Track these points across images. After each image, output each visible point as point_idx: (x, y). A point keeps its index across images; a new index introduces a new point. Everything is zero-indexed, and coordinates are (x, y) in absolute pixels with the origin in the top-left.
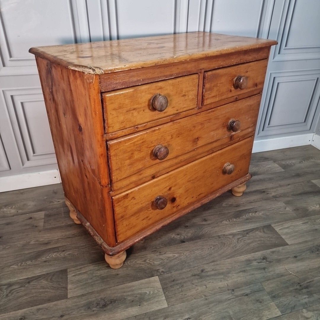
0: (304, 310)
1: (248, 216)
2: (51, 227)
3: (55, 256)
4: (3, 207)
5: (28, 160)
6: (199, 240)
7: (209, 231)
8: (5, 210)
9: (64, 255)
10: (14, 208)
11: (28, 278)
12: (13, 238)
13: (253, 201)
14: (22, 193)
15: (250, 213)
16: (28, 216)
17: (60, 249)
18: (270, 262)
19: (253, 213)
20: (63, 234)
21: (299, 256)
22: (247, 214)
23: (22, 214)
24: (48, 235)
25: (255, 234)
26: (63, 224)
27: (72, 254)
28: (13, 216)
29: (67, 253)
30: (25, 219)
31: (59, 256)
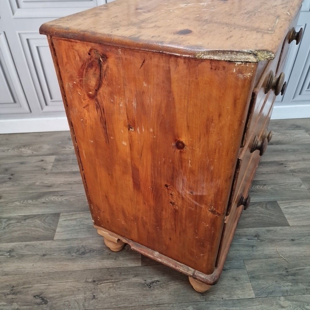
0: (282, 298)
1: (254, 188)
2: (57, 171)
3: (53, 199)
4: (22, 147)
5: (46, 104)
8: (23, 149)
9: (62, 200)
10: (31, 150)
11: (25, 216)
12: (23, 177)
13: (266, 173)
14: (41, 136)
15: (258, 185)
16: (41, 158)
17: (60, 193)
18: (262, 241)
19: (262, 185)
20: (66, 179)
21: (298, 239)
22: (254, 186)
23: (35, 156)
24: (53, 179)
25: (255, 208)
26: (68, 171)
27: (69, 200)
28: (28, 157)
29: (65, 198)
30: (38, 160)
31: (57, 200)
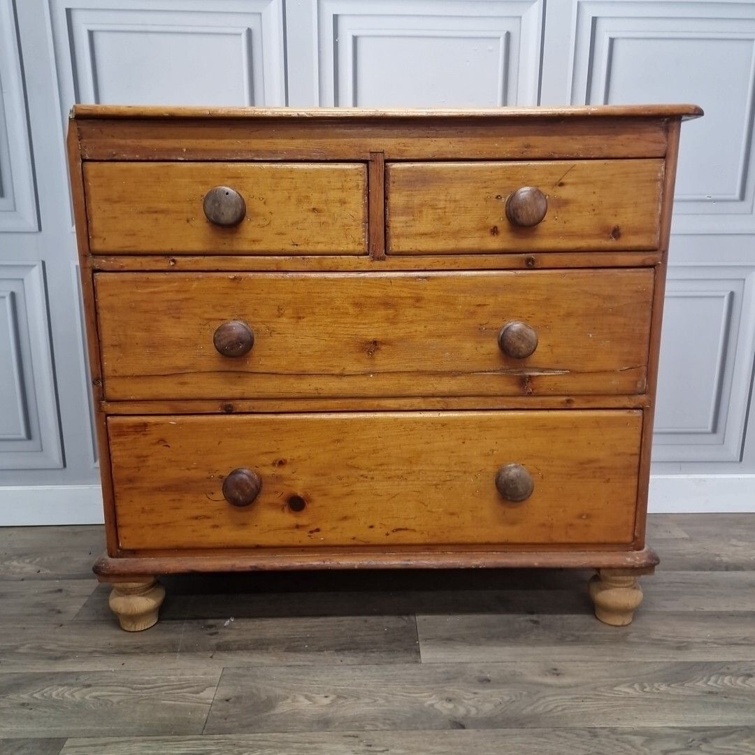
1: (716, 682)
3: (58, 695)
4: (15, 557)
6: (515, 731)
7: (560, 709)
8: (14, 563)
9: (83, 698)
10: (36, 564)
13: (743, 642)
14: (76, 534)
15: (725, 674)
16: (57, 584)
17: (82, 679)
19: (738, 676)
20: (114, 641)
22: (713, 678)
23: (44, 579)
24: (75, 638)
25: (736, 746)
27: (106, 698)
29: (94, 694)
30: (46, 590)
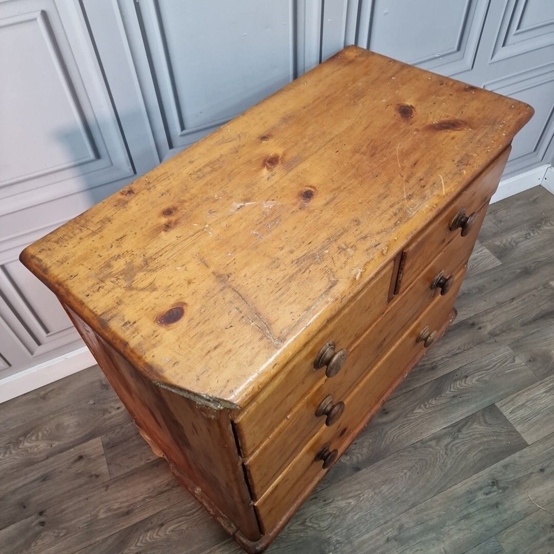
1: (454, 388)
2: (122, 472)
3: (150, 539)
4: (21, 439)
5: (39, 344)
6: (382, 462)
7: (396, 437)
8: (27, 444)
9: (165, 534)
10: (43, 438)
12: (64, 510)
13: (459, 351)
14: (44, 398)
15: (456, 380)
16: (74, 453)
17: (154, 521)
18: (504, 489)
19: (462, 379)
20: (149, 485)
21: (548, 466)
22: (452, 385)
23: (61, 451)
24: (125, 492)
25: (472, 429)
26: (143, 463)
27: (178, 529)
28: (47, 458)
29: (170, 529)
30: (71, 460)
31: (158, 537)
